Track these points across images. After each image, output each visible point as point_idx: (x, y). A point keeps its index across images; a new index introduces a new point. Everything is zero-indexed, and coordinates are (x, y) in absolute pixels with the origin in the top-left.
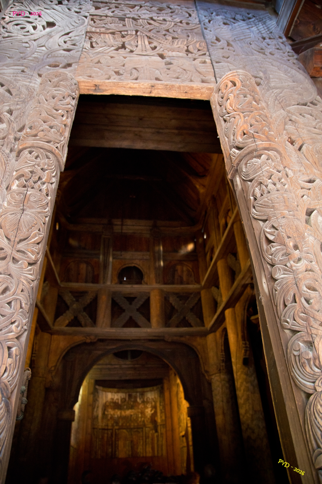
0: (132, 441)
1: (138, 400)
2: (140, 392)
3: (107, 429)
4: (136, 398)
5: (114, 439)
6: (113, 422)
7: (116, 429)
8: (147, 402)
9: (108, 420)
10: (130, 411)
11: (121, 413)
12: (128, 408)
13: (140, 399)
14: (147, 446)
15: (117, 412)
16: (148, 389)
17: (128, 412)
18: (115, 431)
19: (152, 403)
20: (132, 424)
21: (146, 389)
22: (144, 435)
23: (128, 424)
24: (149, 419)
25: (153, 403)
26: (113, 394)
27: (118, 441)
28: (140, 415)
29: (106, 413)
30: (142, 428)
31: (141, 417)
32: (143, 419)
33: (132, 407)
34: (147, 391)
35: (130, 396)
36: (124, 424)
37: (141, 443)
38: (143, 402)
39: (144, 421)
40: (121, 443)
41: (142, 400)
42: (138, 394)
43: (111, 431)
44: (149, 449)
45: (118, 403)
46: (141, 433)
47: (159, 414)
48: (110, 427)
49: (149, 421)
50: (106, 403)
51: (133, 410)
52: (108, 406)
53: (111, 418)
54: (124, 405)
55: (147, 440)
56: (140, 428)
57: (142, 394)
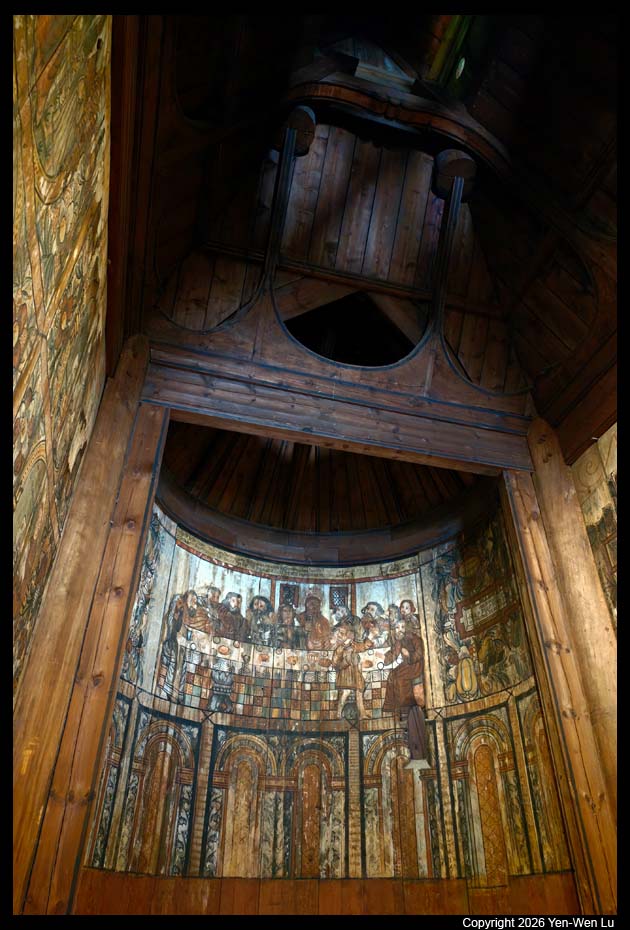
0: (291, 795)
1: (326, 611)
2: (332, 582)
3: (180, 721)
4: (314, 601)
5: (204, 771)
6: (206, 693)
7: (217, 727)
8: (369, 623)
9: (188, 679)
10: (288, 652)
11: (246, 659)
12: (279, 644)
13: (334, 608)
14: (371, 825)
15: (230, 652)
16: (373, 570)
17: (279, 660)
18: (215, 734)
19: (391, 627)
20: (296, 714)
21: (359, 572)
22: (354, 768)
23: (275, 713)
24: (376, 693)
25: (400, 626)
26: (220, 569)
27: (224, 786)
28: (333, 677)
29: (181, 641)
30: (345, 735)
31: (340, 688)
32: (346, 693)
33: (297, 641)
34: (369, 580)
35: (290, 594)
36: (259, 711)
37: (341, 807)
38: (350, 621)
39: (351, 704)
40: (236, 800)
41: (342, 612)
42: (326, 589)
43: (195, 731)
44: (380, 841)
45: (238, 612)
46: (340, 758)
47: (434, 670)
48: (189, 714)
49: (379, 703)
50: (185, 597)
51: (301, 654)
52: (192, 614)
53: (201, 669)
54: (264, 627)
55: (371, 793)
56: (330, 734)
57: (344, 591)
